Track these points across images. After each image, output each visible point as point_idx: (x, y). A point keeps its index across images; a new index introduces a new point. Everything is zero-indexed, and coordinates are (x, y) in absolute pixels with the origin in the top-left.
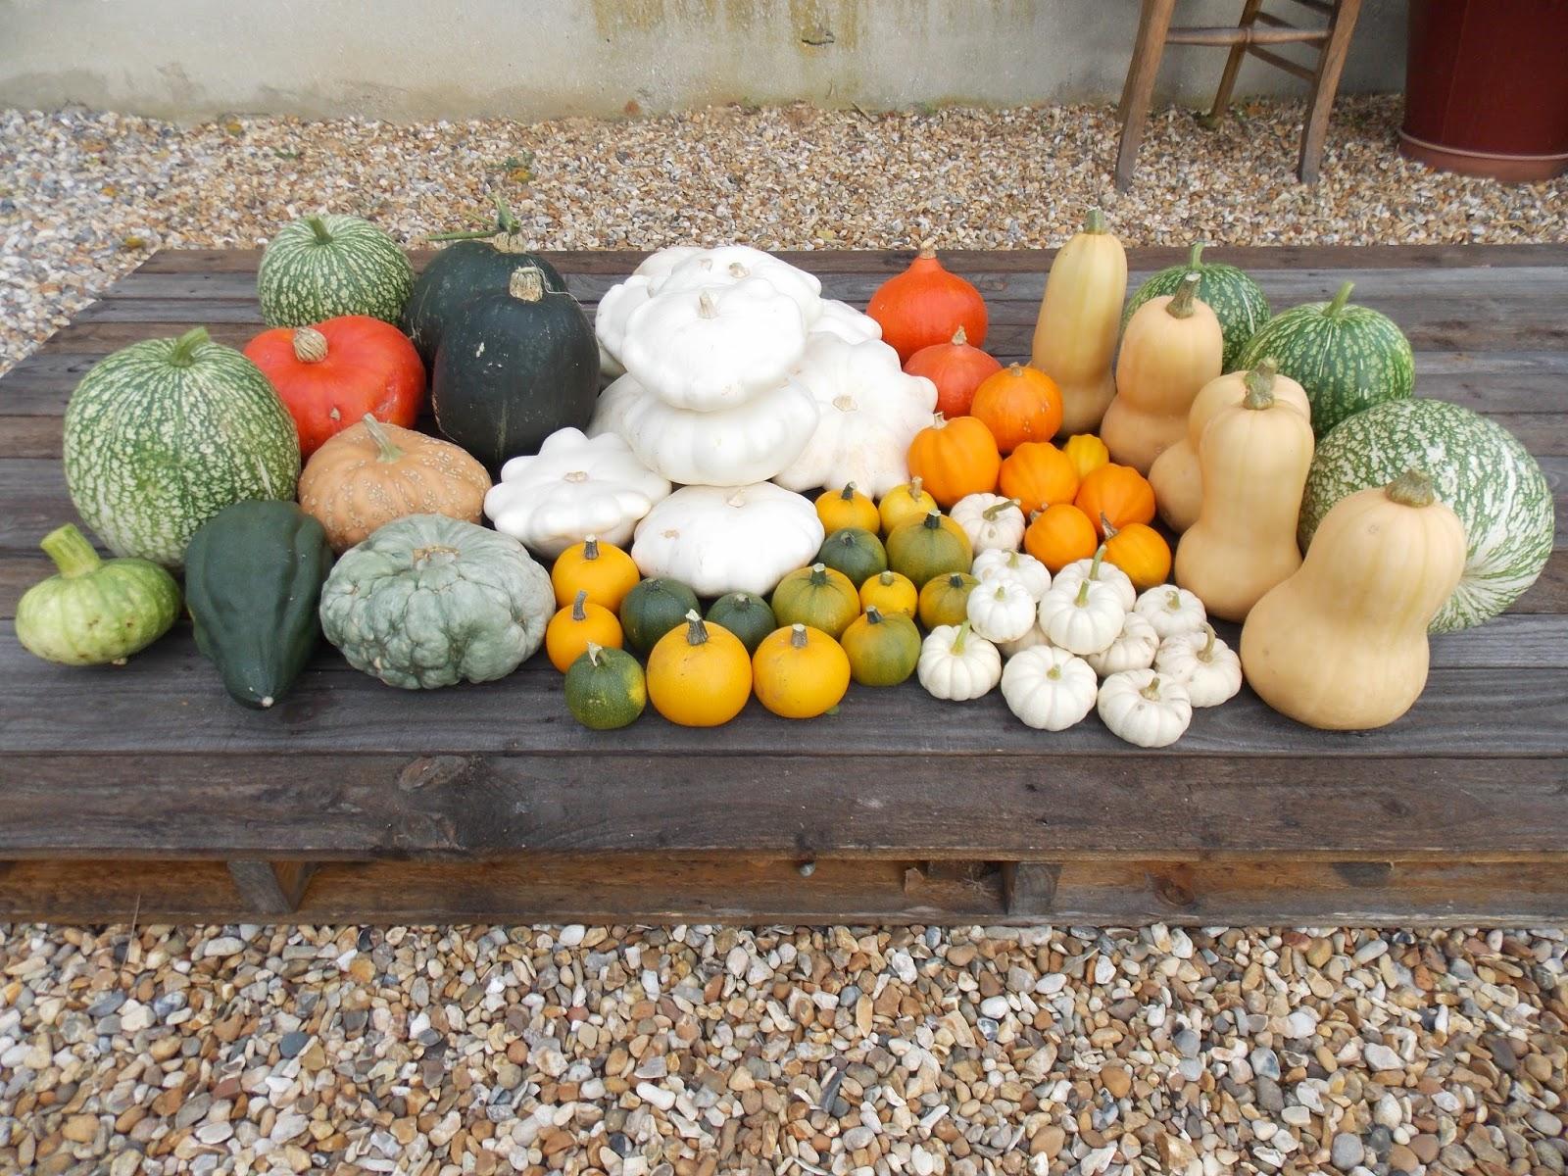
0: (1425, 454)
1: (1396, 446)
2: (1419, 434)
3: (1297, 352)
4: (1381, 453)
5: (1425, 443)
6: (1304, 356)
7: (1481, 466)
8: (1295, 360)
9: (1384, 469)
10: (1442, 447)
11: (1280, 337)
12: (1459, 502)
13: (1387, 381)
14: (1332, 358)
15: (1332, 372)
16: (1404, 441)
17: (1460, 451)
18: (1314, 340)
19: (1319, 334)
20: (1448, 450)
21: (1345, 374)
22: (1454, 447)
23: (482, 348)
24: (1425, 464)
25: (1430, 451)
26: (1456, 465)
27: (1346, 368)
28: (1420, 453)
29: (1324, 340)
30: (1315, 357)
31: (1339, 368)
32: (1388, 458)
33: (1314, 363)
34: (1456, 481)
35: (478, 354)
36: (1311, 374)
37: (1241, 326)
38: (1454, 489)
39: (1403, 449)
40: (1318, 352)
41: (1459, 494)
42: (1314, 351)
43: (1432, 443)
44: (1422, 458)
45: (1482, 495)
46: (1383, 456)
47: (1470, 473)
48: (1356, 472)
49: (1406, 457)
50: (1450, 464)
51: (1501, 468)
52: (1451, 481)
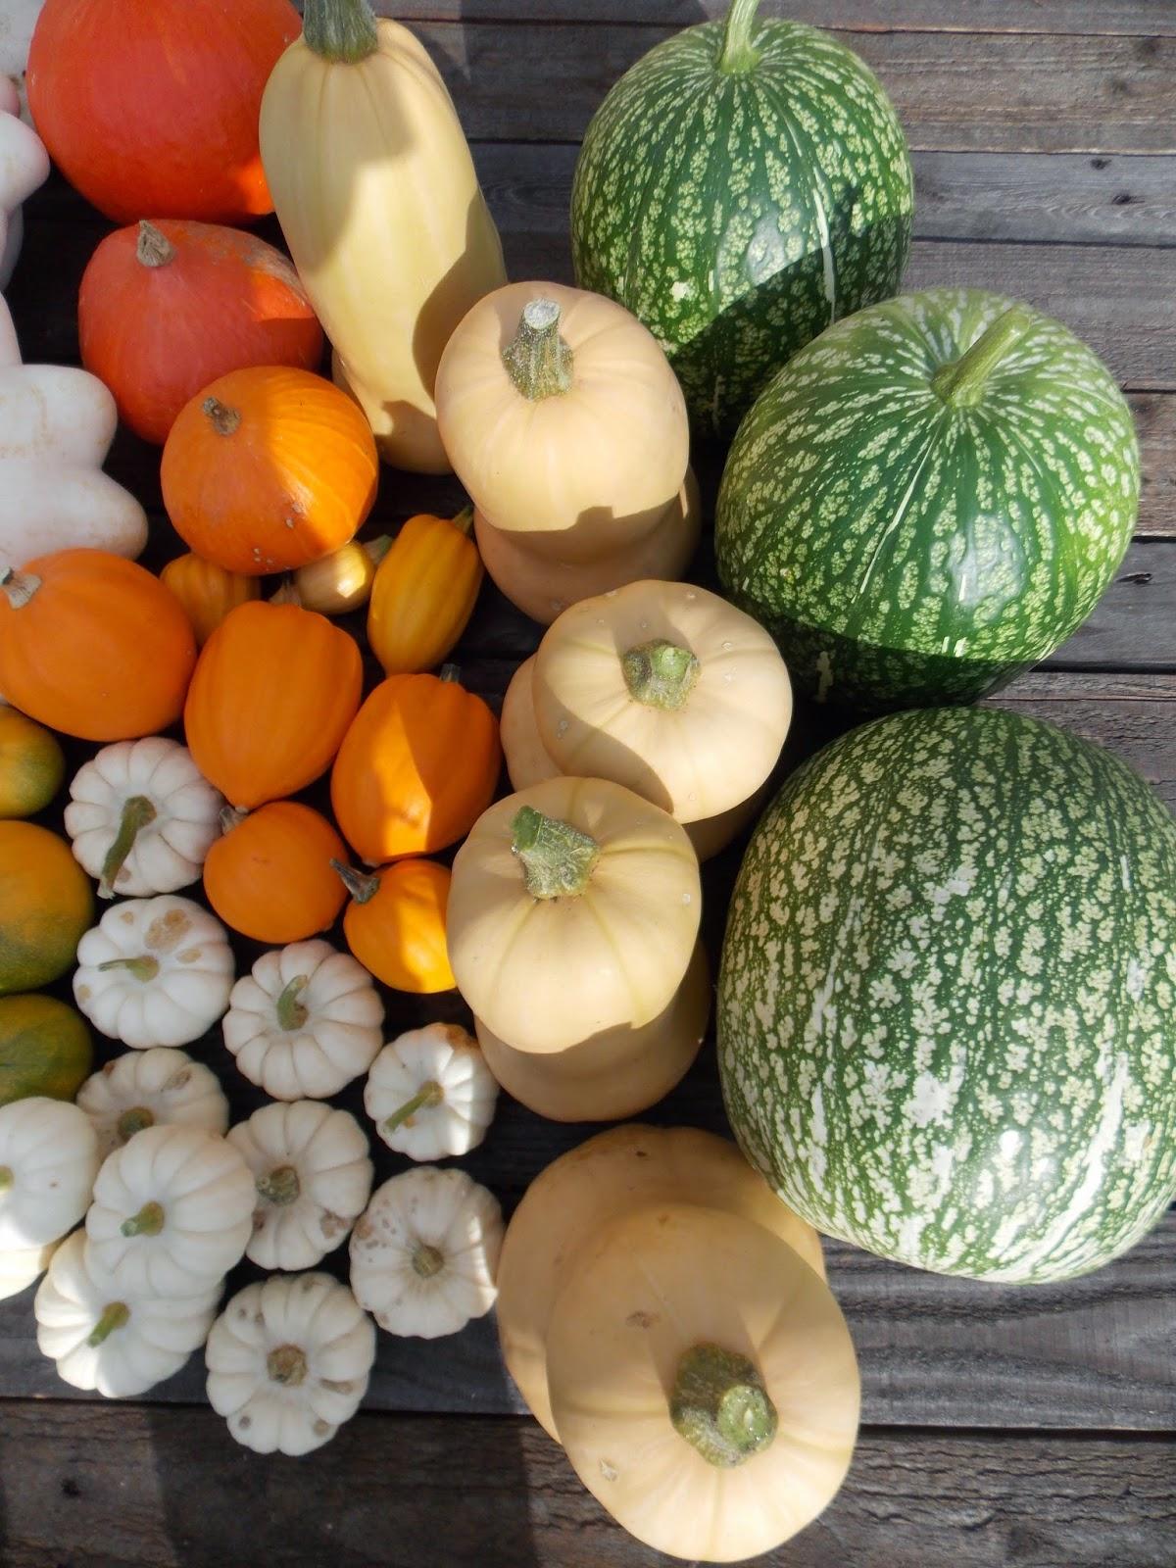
0: (908, 1088)
1: (863, 1024)
2: (927, 1018)
3: (828, 511)
4: (831, 1012)
5: (924, 1050)
6: (840, 527)
7: (1023, 1158)
8: (818, 532)
9: (821, 1063)
10: (956, 1075)
11: (804, 443)
12: (935, 1227)
13: (1022, 621)
14: (897, 559)
15: (890, 591)
16: (887, 1015)
17: (991, 1106)
18: (872, 491)
19: (888, 476)
20: (965, 1095)
21: (916, 605)
22: (982, 1090)
24: (897, 1116)
25: (924, 1082)
26: (963, 1145)
27: (923, 590)
28: (900, 1079)
29: (892, 502)
30: (862, 540)
31: (907, 586)
32: (837, 1039)
33: (858, 552)
34: (945, 1186)
36: (846, 577)
37: (796, 288)
38: (935, 1201)
39: (872, 1041)
40: (871, 529)
41: (940, 1215)
42: (860, 526)
43: (938, 1061)
44: (899, 1095)
45: (995, 1225)
46: (832, 1026)
47: (985, 1177)
48: (778, 1017)
49: (869, 1068)
50: (949, 1142)
51: (1071, 1166)
52: (935, 1183)
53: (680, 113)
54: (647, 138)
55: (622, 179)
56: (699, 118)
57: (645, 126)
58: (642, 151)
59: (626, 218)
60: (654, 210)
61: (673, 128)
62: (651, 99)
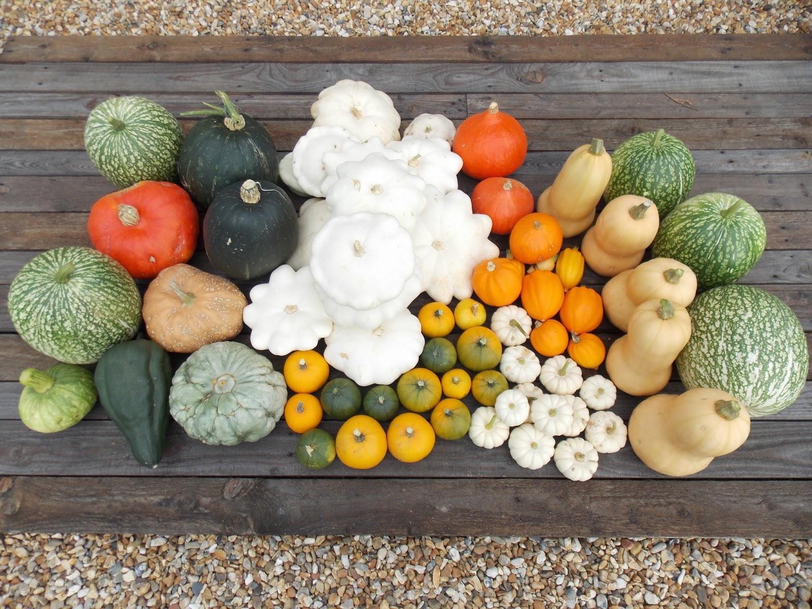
0: (747, 356)
1: (733, 345)
2: (748, 341)
3: (700, 242)
4: (724, 345)
5: (749, 348)
6: (703, 245)
7: (774, 369)
8: (697, 246)
9: (724, 356)
10: (757, 353)
11: (692, 227)
12: (755, 388)
14: (718, 251)
15: (716, 258)
16: (739, 343)
17: (766, 358)
18: (711, 236)
19: (715, 233)
20: (760, 356)
21: (722, 261)
22: (763, 355)
23: (230, 241)
24: (745, 363)
25: (750, 355)
26: (761, 367)
27: (724, 257)
28: (744, 355)
29: (716, 239)
30: (709, 247)
31: (720, 257)
32: (727, 350)
33: (708, 251)
34: (758, 377)
35: (228, 244)
36: (704, 256)
37: (674, 193)
38: (756, 381)
39: (737, 348)
40: (711, 245)
41: (757, 384)
42: (709, 244)
43: (753, 350)
44: (744, 358)
45: (769, 385)
46: (725, 348)
47: (766, 373)
48: (709, 349)
49: (737, 354)
50: (758, 366)
51: (784, 370)
52: (755, 377)
53: (647, 156)
54: (638, 161)
55: (631, 170)
56: (651, 157)
57: (637, 159)
58: (637, 164)
59: (631, 178)
60: (640, 177)
61: (645, 159)
62: (637, 152)
